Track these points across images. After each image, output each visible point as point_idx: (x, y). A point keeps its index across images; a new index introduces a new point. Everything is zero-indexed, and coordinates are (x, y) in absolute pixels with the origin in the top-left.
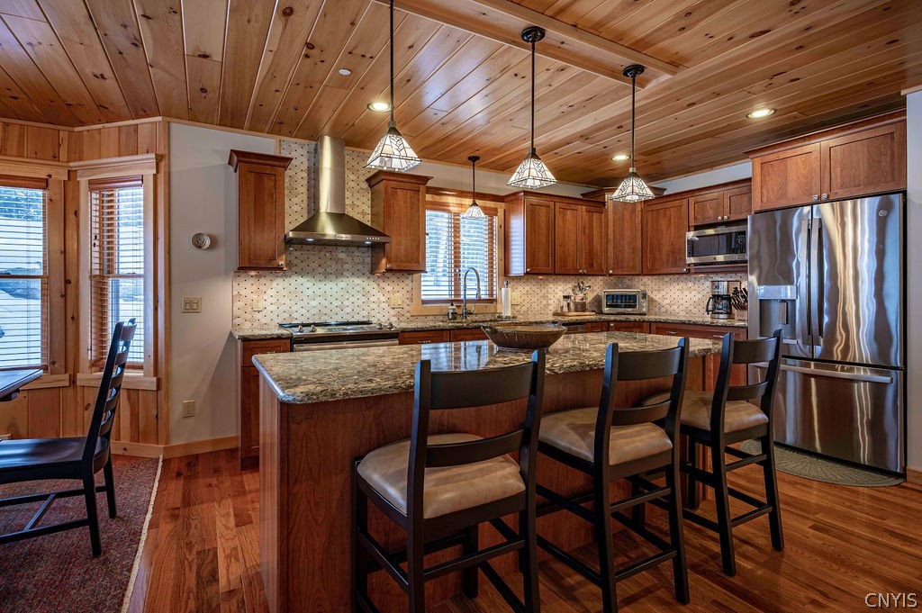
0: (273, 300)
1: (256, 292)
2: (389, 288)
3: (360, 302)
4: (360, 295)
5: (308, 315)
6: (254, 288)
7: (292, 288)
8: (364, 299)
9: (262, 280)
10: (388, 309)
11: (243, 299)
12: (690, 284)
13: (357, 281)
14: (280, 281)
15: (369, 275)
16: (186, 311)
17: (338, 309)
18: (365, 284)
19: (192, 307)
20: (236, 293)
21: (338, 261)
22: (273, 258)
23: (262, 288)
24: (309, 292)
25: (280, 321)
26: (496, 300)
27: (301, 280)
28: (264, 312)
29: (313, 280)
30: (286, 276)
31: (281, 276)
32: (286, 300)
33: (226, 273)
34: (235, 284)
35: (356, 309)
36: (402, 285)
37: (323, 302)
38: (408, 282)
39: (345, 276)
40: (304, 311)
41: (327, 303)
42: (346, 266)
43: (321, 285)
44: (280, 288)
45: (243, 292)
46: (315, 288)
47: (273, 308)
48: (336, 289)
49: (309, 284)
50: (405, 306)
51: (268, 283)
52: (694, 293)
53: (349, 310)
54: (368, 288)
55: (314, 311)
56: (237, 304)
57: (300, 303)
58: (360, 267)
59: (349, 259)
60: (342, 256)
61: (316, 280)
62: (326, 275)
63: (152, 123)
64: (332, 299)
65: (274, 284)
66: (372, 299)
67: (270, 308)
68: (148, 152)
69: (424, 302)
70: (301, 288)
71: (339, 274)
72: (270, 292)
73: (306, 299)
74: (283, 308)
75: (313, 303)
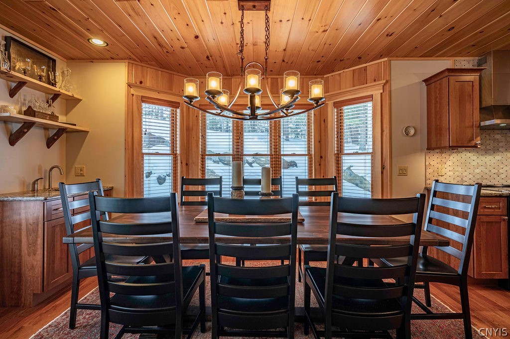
0: (451, 168)
1: (440, 163)
5: (474, 179)
6: (439, 160)
7: (463, 160)
9: (444, 155)
11: (432, 167)
14: (455, 155)
16: (400, 175)
17: (496, 176)
19: (403, 172)
20: (427, 163)
21: (495, 140)
22: (472, 139)
23: (444, 160)
24: (475, 163)
27: (469, 155)
28: (445, 176)
29: (476, 154)
30: (459, 152)
31: (456, 152)
32: (459, 169)
33: (422, 150)
34: (427, 158)
37: (484, 170)
40: (471, 176)
41: (487, 171)
42: (501, 144)
43: (483, 158)
44: (455, 160)
45: (432, 163)
46: (479, 161)
47: (451, 173)
48: (493, 160)
49: (475, 158)
51: (447, 157)
53: (503, 176)
55: (478, 176)
56: (429, 171)
57: (469, 171)
59: (503, 139)
60: (498, 137)
61: (479, 155)
62: (487, 151)
63: (379, 63)
64: (491, 168)
65: (451, 157)
67: (449, 173)
68: (375, 81)
70: (469, 160)
71: (495, 150)
72: (449, 163)
73: (472, 167)
74: (457, 173)
75: (478, 171)
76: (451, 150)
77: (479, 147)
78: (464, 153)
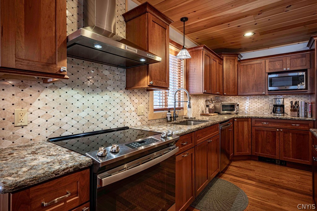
0: (41, 113)
1: (19, 104)
2: (136, 101)
3: (119, 112)
4: (118, 107)
5: (78, 126)
7: (62, 100)
8: (121, 109)
9: (27, 91)
10: (136, 116)
12: (256, 100)
13: (117, 95)
14: (49, 92)
15: (125, 90)
17: (103, 119)
18: (122, 97)
21: (104, 77)
22: (52, 62)
23: (28, 99)
24: (79, 104)
25: (49, 134)
26: (182, 108)
27: (71, 92)
28: (29, 127)
29: (82, 92)
30: (56, 87)
32: (56, 112)
35: (116, 118)
36: (144, 98)
37: (91, 113)
38: (146, 96)
39: (108, 90)
40: (74, 122)
41: (94, 114)
42: (109, 82)
43: (89, 97)
44: (49, 99)
46: (84, 100)
47: (42, 121)
48: (102, 101)
49: (79, 96)
50: (145, 114)
51: (35, 94)
52: (258, 104)
53: (110, 119)
54: (124, 101)
55: (84, 122)
57: (70, 115)
58: (119, 83)
59: (111, 76)
60: (106, 73)
62: (94, 89)
64: (98, 110)
65: (43, 95)
66: (127, 109)
67: (37, 121)
69: (155, 110)
70: (70, 100)
71: (103, 88)
72: (36, 104)
73: (75, 110)
74: (52, 120)
75: (83, 114)
76: (41, 83)
77: (66, 77)
78: (64, 89)
